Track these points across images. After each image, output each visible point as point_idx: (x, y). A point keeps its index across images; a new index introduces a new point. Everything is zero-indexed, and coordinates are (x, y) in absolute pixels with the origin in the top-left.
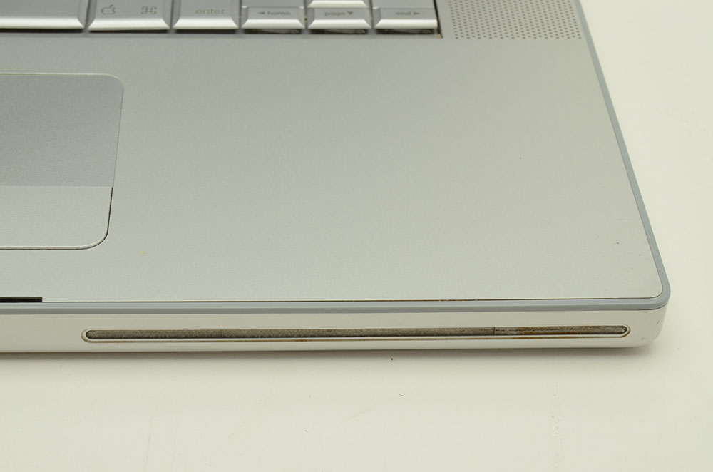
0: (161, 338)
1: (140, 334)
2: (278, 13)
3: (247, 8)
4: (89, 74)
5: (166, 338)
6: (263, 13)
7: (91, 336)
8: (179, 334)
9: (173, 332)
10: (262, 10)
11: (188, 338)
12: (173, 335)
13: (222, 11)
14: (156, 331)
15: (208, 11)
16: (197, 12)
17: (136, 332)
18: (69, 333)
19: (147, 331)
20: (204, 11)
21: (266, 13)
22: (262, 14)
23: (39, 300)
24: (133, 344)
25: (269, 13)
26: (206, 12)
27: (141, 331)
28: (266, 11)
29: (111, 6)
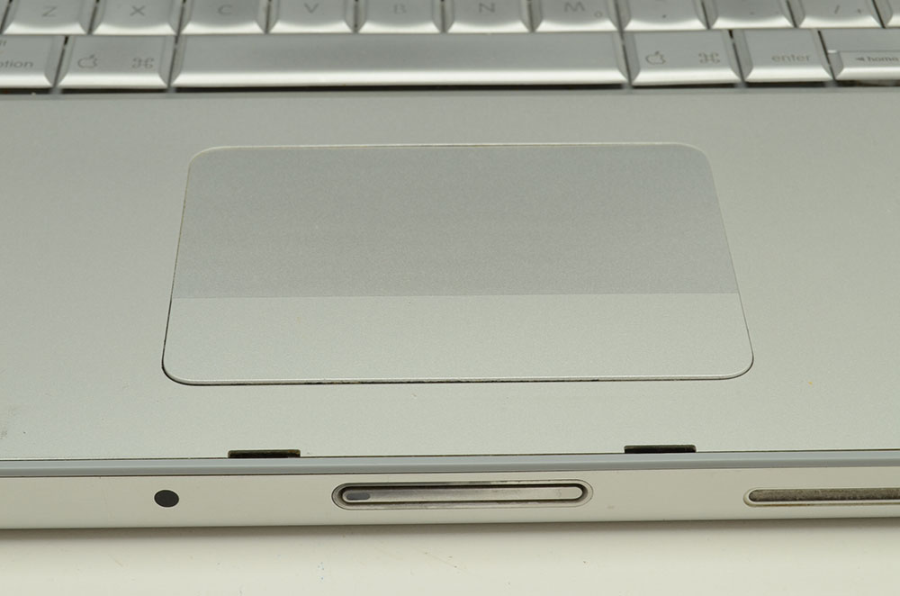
0: (849, 499)
1: (821, 495)
2: (882, 59)
3: (838, 53)
4: (657, 143)
5: (855, 499)
6: (862, 59)
7: (757, 497)
8: (873, 494)
9: (866, 491)
10: (860, 56)
11: (885, 499)
12: (864, 496)
13: (808, 58)
14: (843, 490)
15: (788, 58)
16: (773, 59)
17: (816, 491)
18: (728, 495)
19: (831, 491)
20: (783, 58)
21: (866, 59)
22: (861, 61)
23: (690, 449)
24: (809, 507)
25: (869, 59)
26: (786, 59)
27: (823, 491)
28: (865, 56)
29: (657, 53)
